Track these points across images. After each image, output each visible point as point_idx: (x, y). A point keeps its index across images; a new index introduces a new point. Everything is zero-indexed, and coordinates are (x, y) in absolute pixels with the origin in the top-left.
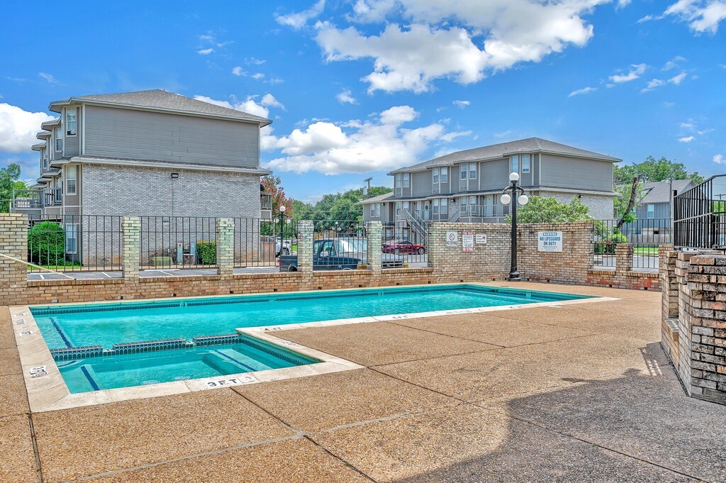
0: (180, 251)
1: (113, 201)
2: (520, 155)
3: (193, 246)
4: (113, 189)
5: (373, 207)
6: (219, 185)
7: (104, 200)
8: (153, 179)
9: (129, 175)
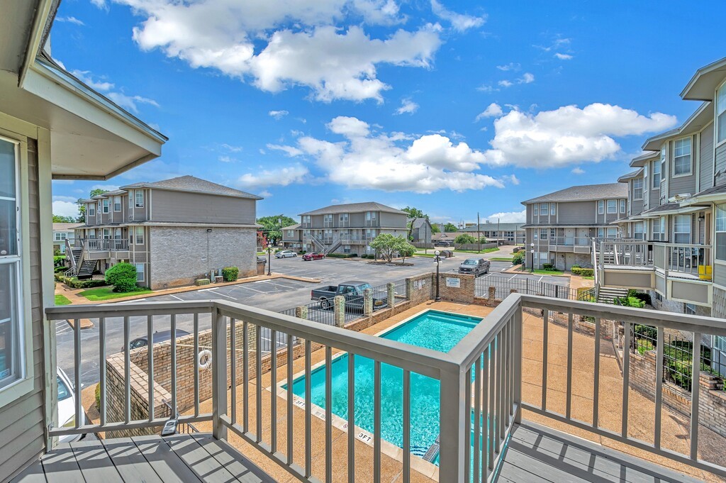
0: (213, 274)
1: (171, 248)
2: (371, 212)
3: (220, 271)
4: (171, 240)
5: (289, 232)
6: (235, 235)
7: (165, 248)
8: (196, 233)
9: (181, 231)
